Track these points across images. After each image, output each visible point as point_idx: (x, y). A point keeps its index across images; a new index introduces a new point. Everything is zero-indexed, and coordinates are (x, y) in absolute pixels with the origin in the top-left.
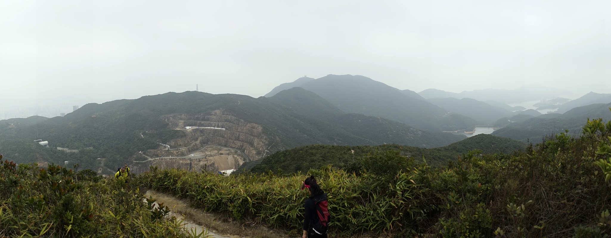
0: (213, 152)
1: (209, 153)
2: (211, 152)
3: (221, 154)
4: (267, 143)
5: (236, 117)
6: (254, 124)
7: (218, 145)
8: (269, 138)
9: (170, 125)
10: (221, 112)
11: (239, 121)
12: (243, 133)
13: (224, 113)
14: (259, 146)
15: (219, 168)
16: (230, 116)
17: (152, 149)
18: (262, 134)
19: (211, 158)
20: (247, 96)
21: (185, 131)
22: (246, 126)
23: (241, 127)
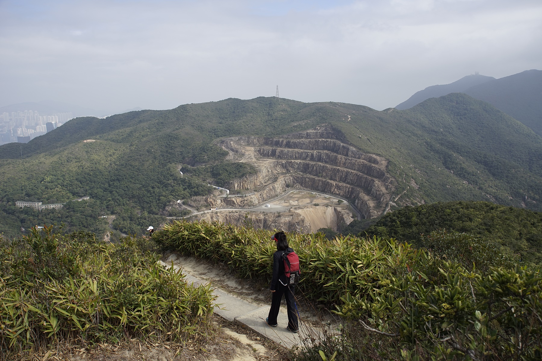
0: (302, 201)
1: (296, 203)
2: (300, 201)
3: (316, 205)
4: (393, 189)
5: (343, 142)
6: (374, 156)
7: (312, 189)
8: (397, 181)
9: (231, 154)
10: (317, 132)
11: (348, 149)
12: (354, 170)
13: (322, 136)
14: (380, 194)
15: (311, 228)
16: (332, 140)
17: (199, 195)
18: (386, 173)
19: (299, 211)
20: (364, 107)
21: (256, 165)
22: (359, 158)
23: (351, 160)
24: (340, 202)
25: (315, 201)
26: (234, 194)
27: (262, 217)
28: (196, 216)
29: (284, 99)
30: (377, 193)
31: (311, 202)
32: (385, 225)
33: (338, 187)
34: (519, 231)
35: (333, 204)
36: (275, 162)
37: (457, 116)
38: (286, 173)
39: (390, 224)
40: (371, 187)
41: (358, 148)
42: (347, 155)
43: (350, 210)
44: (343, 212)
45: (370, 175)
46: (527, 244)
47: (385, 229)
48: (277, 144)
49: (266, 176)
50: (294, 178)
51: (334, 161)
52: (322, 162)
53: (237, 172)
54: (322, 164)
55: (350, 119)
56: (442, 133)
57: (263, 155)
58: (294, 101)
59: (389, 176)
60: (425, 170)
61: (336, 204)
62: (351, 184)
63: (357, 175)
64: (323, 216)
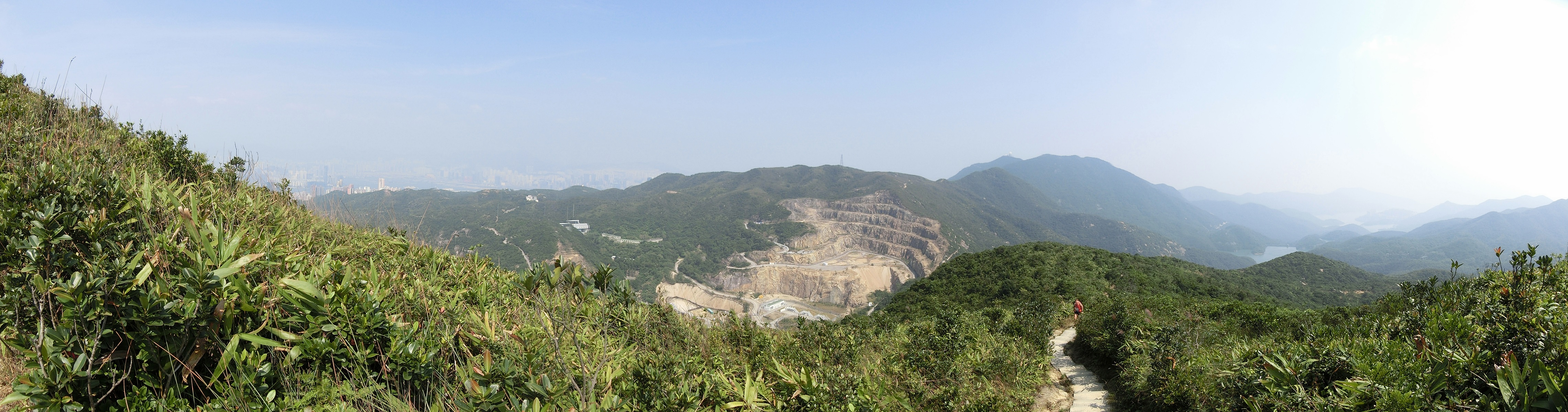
0: (859, 261)
1: (853, 262)
3: (874, 264)
5: (900, 208)
6: (929, 220)
7: (869, 250)
8: (949, 243)
9: (794, 214)
10: (876, 197)
12: (909, 231)
13: (880, 201)
14: (933, 253)
15: (867, 288)
16: (890, 206)
17: (761, 249)
18: (939, 235)
19: (856, 270)
20: (918, 177)
21: (816, 225)
22: (915, 222)
23: (908, 224)
24: (896, 262)
25: (873, 261)
26: (793, 250)
28: (755, 269)
29: (849, 168)
31: (868, 262)
35: (889, 263)
36: (836, 223)
38: (845, 234)
40: (925, 246)
41: (913, 212)
43: (906, 269)
44: (899, 271)
45: (924, 236)
48: (839, 206)
49: (826, 236)
50: (854, 239)
51: (891, 224)
53: (798, 230)
54: (879, 226)
55: (905, 186)
56: (986, 201)
57: (825, 216)
58: (858, 170)
59: (941, 237)
60: (973, 233)
61: (893, 264)
62: (908, 246)
63: (912, 236)
64: (879, 277)
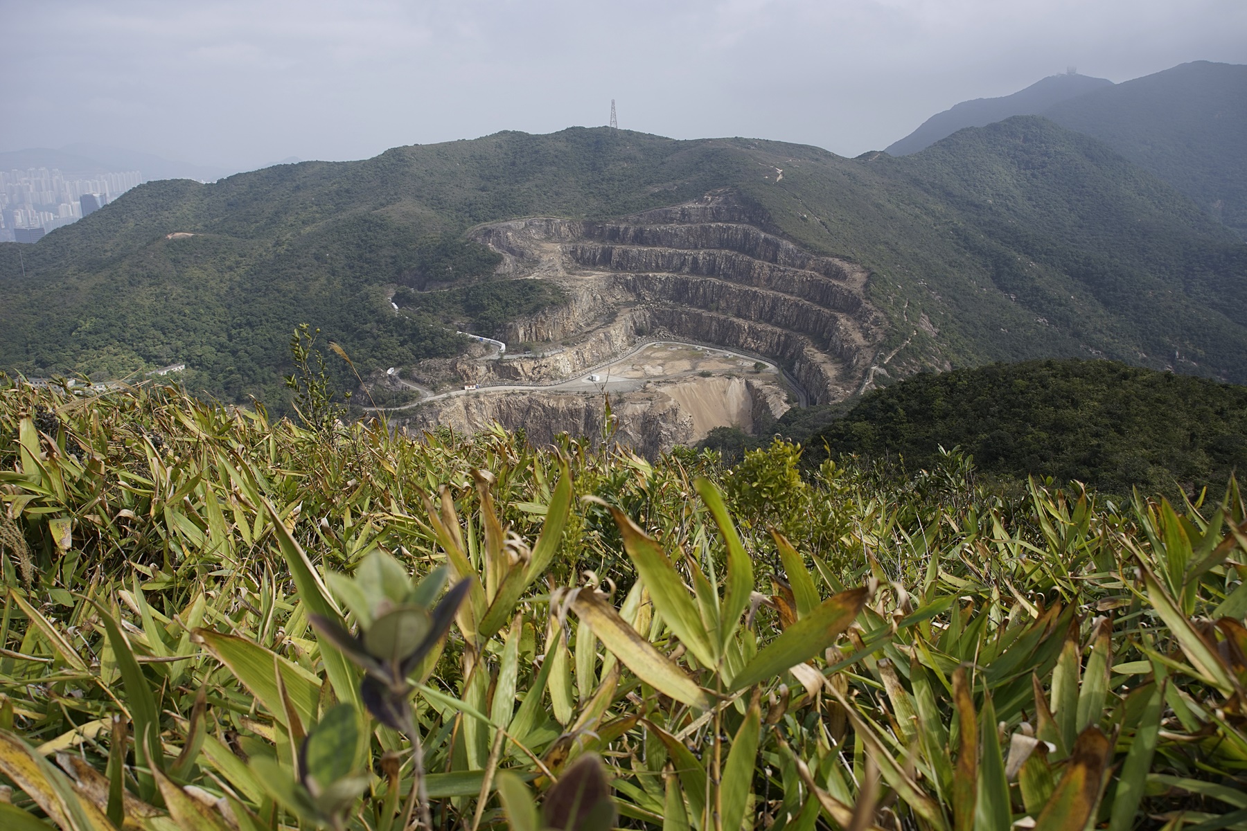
0: (672, 367)
1: (658, 371)
2: (668, 366)
3: (705, 375)
4: (880, 338)
5: (765, 230)
6: (837, 261)
7: (694, 339)
8: (889, 318)
9: (508, 261)
10: (706, 208)
11: (777, 246)
12: (792, 293)
13: (716, 216)
14: (850, 349)
15: (694, 427)
16: (740, 227)
17: (438, 355)
18: (864, 301)
19: (666, 389)
20: (814, 150)
21: (565, 284)
22: (802, 267)
23: (784, 272)
24: (758, 368)
25: (703, 367)
26: (517, 352)
27: (581, 403)
28: (431, 405)
29: (629, 133)
30: (842, 346)
31: (694, 369)
32: (870, 418)
33: (755, 334)
34: (1188, 430)
35: (744, 371)
36: (610, 277)
37: (1025, 169)
38: (635, 304)
39: (881, 415)
40: (830, 332)
41: (801, 244)
42: (774, 260)
43: (781, 385)
44: (766, 389)
45: (827, 306)
46: (1207, 460)
47: (870, 427)
48: (615, 235)
49: (590, 310)
50: (655, 315)
51: (745, 275)
52: (718, 276)
53: (523, 302)
54: (718, 282)
55: (780, 177)
56: (990, 209)
57: (584, 261)
58: (651, 137)
59: (870, 306)
60: (952, 293)
61: (751, 373)
62: (786, 327)
63: (797, 305)
64: (722, 400)
